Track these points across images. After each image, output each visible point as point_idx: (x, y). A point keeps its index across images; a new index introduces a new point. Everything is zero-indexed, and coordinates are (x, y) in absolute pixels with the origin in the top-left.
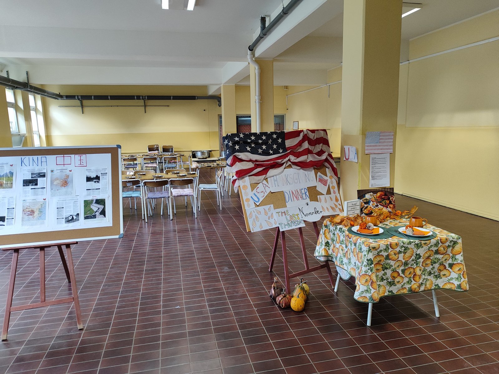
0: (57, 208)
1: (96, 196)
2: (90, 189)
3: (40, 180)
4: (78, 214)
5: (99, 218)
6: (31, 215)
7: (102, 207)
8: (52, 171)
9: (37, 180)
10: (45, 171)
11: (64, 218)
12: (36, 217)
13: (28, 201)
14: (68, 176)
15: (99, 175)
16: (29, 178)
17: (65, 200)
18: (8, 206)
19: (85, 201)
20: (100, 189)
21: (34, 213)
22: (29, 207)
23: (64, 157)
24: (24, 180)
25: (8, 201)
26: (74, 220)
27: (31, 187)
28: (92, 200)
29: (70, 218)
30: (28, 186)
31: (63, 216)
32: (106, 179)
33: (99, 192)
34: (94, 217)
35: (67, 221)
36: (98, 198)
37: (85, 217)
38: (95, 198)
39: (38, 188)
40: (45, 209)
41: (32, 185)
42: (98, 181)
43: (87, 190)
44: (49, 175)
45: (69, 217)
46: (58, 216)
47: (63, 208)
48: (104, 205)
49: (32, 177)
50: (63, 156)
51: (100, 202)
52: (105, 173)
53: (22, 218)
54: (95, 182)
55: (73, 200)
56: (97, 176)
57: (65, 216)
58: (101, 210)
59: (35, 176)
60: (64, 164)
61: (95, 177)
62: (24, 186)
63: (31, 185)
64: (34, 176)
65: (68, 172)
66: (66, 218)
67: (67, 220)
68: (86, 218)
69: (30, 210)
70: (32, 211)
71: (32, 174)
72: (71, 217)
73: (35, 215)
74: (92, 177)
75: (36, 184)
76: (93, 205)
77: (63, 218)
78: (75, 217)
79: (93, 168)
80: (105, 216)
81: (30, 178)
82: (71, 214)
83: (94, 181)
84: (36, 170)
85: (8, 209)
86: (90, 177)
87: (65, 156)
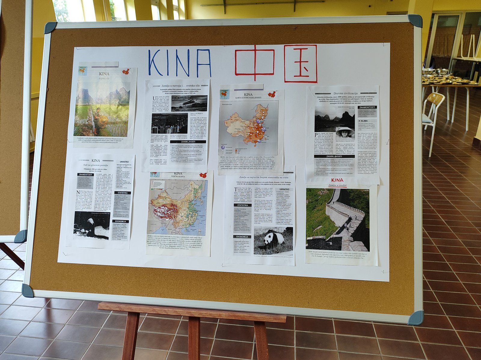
0: (236, 205)
1: (342, 180)
2: (325, 156)
3: (193, 116)
4: (289, 231)
5: (348, 250)
6: (170, 217)
7: (361, 215)
8: (224, 93)
9: (186, 116)
10: (205, 92)
11: (253, 237)
12: (181, 224)
13: (163, 176)
14: (264, 111)
15: (354, 112)
16: (166, 109)
17: (257, 183)
18: (117, 187)
19: (309, 190)
20: (353, 156)
21: (177, 212)
22: (164, 195)
23: (255, 50)
24: (154, 115)
25: (118, 172)
26: (279, 247)
27: (170, 136)
28: (331, 191)
29: (268, 239)
30: (165, 132)
31: (249, 230)
32: (373, 126)
33: (352, 165)
34: (336, 245)
35: (261, 248)
36: (349, 187)
37: (308, 241)
38: (338, 186)
39: (188, 142)
40: (204, 203)
41: (173, 132)
42: (348, 132)
43: (316, 156)
44: (215, 103)
45: (265, 235)
46: (235, 229)
47: (250, 205)
48: (366, 209)
49: (173, 108)
50: (252, 47)
51: (353, 200)
52: (370, 107)
53: (149, 222)
54: (340, 133)
55: (276, 183)
56: (346, 114)
57: (255, 230)
58: (355, 225)
59: (181, 104)
60: (255, 74)
61: (340, 116)
62: (154, 131)
63: (170, 130)
64: (178, 105)
65: (265, 98)
66: (257, 238)
67: (261, 244)
68: (312, 244)
69: (168, 201)
70: (172, 205)
71: (175, 99)
72: (271, 234)
73: (179, 217)
74: (332, 117)
75: (184, 130)
76: (333, 206)
77: (250, 237)
78: (281, 239)
79: (335, 89)
80: (367, 245)
81: (170, 111)
82: (272, 225)
83: (338, 129)
84: (184, 87)
85: (116, 193)
86: (327, 117)
87: (258, 47)
